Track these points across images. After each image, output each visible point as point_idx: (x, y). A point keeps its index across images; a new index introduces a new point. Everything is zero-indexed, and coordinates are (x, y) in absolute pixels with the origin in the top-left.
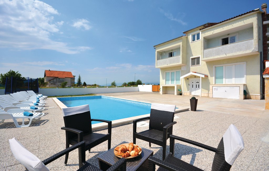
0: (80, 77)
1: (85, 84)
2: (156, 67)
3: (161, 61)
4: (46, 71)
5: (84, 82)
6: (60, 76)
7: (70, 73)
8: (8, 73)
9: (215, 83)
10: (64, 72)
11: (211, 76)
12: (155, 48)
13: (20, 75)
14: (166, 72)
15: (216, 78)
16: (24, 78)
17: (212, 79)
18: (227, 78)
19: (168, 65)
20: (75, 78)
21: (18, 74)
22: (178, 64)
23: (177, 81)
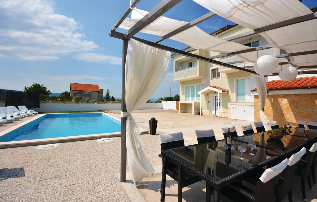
0: (108, 91)
1: (113, 99)
2: (174, 80)
3: (178, 73)
4: (71, 84)
5: (113, 97)
6: (85, 90)
7: (97, 86)
8: (33, 87)
9: (237, 100)
10: (91, 85)
11: (232, 92)
12: (173, 57)
13: (45, 88)
14: (186, 86)
15: (237, 94)
16: (49, 91)
17: (233, 96)
18: (249, 95)
19: (186, 78)
20: (103, 92)
21: (43, 87)
22: (195, 76)
23: (197, 98)
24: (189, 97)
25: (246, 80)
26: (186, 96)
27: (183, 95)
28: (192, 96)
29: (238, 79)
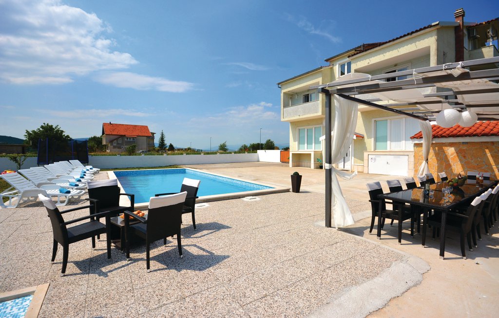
0: (162, 135)
1: (172, 148)
2: (282, 120)
3: (290, 109)
4: (104, 125)
5: (171, 144)
6: (128, 134)
7: (146, 128)
8: (41, 129)
9: (375, 149)
10: (136, 126)
11: (369, 137)
12: (280, 86)
13: (62, 132)
14: (300, 128)
15: (376, 140)
16: (68, 136)
17: (370, 142)
18: (393, 141)
19: (301, 117)
20: (154, 137)
21: (58, 130)
22: (316, 115)
23: (316, 145)
24: (304, 144)
25: (389, 122)
26: (299, 144)
27: (295, 141)
28: (309, 143)
29: (377, 119)
